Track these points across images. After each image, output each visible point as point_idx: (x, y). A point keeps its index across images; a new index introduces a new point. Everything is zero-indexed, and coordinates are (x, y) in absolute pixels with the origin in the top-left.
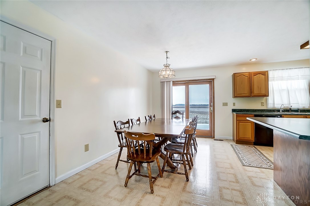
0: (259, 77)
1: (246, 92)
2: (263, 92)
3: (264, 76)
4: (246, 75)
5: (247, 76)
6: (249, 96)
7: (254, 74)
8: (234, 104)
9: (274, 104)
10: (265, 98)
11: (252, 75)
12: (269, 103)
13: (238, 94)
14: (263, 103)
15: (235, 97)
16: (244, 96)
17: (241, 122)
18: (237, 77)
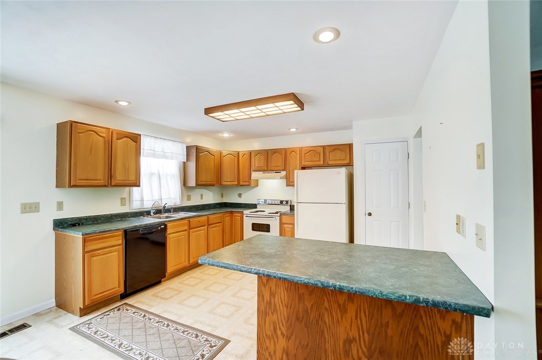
0: (127, 144)
1: (100, 175)
2: (132, 178)
3: (135, 143)
4: (101, 132)
5: (104, 135)
6: (107, 184)
7: (118, 134)
8: (60, 206)
9: (142, 200)
10: (127, 188)
11: (115, 137)
12: (134, 199)
13: (80, 180)
14: (125, 198)
15: (71, 186)
16: (94, 185)
17: (97, 254)
18: (79, 133)
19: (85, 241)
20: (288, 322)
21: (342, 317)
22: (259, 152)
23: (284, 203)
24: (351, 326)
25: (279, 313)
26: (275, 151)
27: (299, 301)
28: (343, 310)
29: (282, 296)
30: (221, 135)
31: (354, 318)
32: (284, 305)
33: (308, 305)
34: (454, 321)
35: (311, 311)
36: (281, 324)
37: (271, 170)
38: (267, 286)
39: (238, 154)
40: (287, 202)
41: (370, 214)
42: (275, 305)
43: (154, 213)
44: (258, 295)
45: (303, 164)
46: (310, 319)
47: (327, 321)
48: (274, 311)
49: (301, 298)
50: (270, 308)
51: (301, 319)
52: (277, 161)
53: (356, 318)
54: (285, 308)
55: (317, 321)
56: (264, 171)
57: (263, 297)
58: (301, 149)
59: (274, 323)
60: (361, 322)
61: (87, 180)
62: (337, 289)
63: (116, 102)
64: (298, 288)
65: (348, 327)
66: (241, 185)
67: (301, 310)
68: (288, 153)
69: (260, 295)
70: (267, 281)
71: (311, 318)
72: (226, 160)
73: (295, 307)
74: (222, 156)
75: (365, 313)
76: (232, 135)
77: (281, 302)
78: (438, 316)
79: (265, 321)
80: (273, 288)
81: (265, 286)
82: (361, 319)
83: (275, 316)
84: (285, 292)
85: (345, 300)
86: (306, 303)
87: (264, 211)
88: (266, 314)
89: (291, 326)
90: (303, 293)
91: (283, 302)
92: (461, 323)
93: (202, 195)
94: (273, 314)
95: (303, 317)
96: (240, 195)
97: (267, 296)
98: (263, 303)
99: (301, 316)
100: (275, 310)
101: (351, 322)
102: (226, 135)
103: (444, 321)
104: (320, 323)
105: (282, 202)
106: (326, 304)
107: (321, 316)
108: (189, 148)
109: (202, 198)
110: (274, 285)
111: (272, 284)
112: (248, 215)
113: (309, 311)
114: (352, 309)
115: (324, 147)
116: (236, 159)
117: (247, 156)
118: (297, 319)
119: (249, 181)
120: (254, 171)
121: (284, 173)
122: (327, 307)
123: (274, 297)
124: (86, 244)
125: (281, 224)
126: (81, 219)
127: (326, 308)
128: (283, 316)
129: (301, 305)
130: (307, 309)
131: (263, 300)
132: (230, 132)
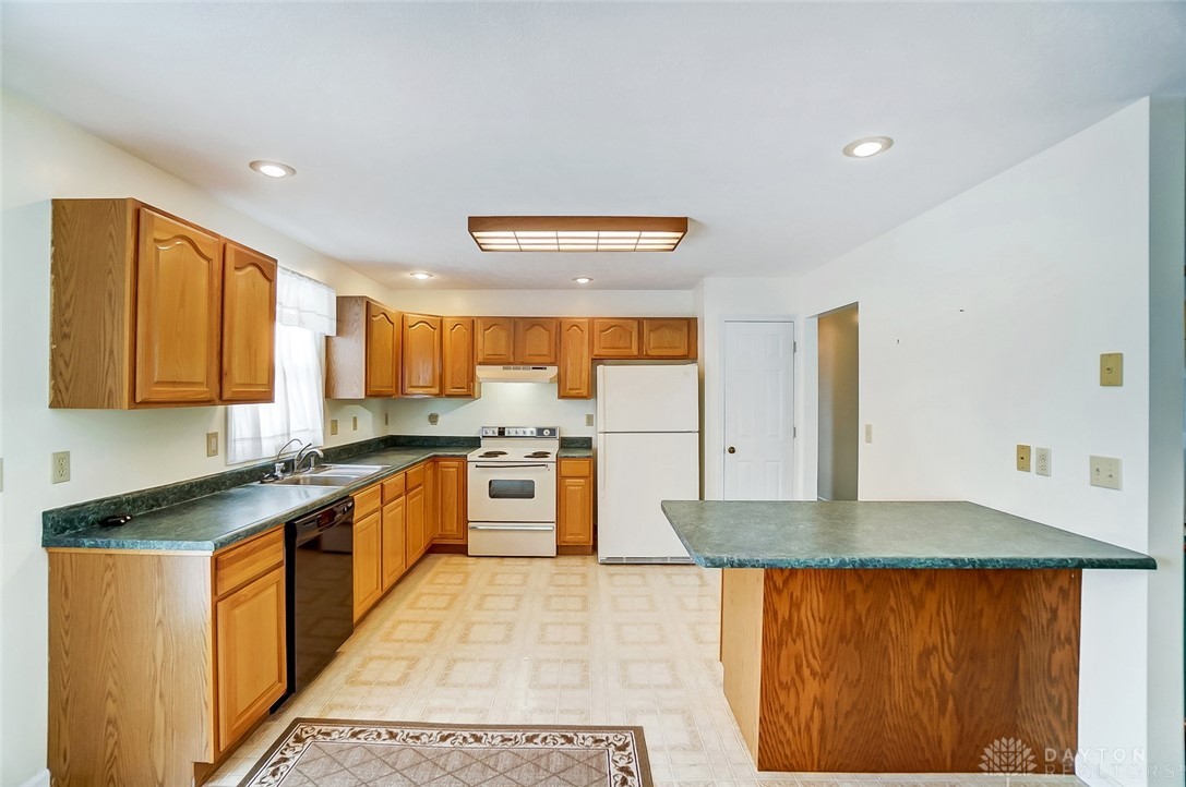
0: (253, 285)
1: (200, 370)
2: (263, 378)
3: (268, 285)
4: (204, 244)
5: (209, 253)
7: (236, 253)
8: (61, 465)
9: (257, 439)
10: (220, 408)
11: (230, 260)
12: (237, 436)
13: (159, 383)
14: (215, 435)
15: (134, 403)
16: (190, 398)
17: (243, 598)
18: (156, 241)
19: (217, 564)
20: (824, 648)
21: (917, 618)
22: (493, 322)
23: (547, 432)
24: (931, 626)
25: (807, 637)
26: (534, 323)
27: (846, 607)
28: (919, 604)
29: (813, 604)
30: (407, 275)
31: (934, 615)
32: (817, 619)
33: (862, 608)
34: (1061, 588)
35: (866, 619)
36: (810, 656)
37: (522, 363)
38: (785, 593)
39: (441, 322)
40: (553, 431)
41: (732, 450)
42: (800, 623)
43: (283, 471)
44: (766, 612)
45: (596, 352)
46: (864, 633)
47: (893, 630)
48: (798, 635)
49: (849, 600)
50: (791, 631)
51: (848, 636)
52: (539, 342)
53: (938, 614)
54: (819, 624)
55: (877, 634)
56: (506, 363)
57: (775, 613)
58: (592, 320)
59: (798, 657)
60: (945, 618)
61: (174, 383)
62: (977, 566)
63: (253, 165)
64: (845, 583)
65: (926, 630)
66: (449, 396)
67: (848, 621)
68: (564, 328)
69: (769, 611)
70: (786, 582)
71: (867, 630)
72: (414, 334)
73: (838, 618)
74: (406, 327)
75: (951, 603)
76: (435, 277)
77: (813, 616)
78: (1043, 585)
79: (779, 658)
80: (797, 593)
81: (779, 592)
82: (945, 614)
83: (799, 643)
84: (821, 596)
85: (922, 589)
86: (858, 607)
87: (505, 453)
88: (781, 644)
89: (829, 654)
90: (854, 592)
91: (816, 614)
92: (1069, 589)
93: (355, 419)
94: (794, 641)
95: (852, 633)
96: (433, 419)
97: (783, 610)
98: (774, 626)
99: (849, 632)
100: (800, 632)
101: (931, 621)
102: (421, 276)
103: (1050, 591)
104: (881, 635)
105: (540, 431)
106: (892, 602)
107: (883, 624)
108: (342, 302)
109: (355, 428)
110: (799, 587)
111: (796, 587)
112: (479, 464)
113: (863, 619)
114: (931, 601)
115: (640, 321)
116: (437, 332)
117: (462, 331)
118: (842, 638)
119: (469, 388)
120: (480, 364)
121: (552, 371)
122: (894, 606)
123: (799, 609)
124: (221, 573)
125: (560, 478)
126: (122, 503)
127: (892, 610)
128: (814, 638)
129: (850, 613)
130: (860, 618)
131: (776, 619)
132: (431, 270)
